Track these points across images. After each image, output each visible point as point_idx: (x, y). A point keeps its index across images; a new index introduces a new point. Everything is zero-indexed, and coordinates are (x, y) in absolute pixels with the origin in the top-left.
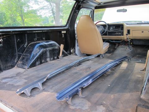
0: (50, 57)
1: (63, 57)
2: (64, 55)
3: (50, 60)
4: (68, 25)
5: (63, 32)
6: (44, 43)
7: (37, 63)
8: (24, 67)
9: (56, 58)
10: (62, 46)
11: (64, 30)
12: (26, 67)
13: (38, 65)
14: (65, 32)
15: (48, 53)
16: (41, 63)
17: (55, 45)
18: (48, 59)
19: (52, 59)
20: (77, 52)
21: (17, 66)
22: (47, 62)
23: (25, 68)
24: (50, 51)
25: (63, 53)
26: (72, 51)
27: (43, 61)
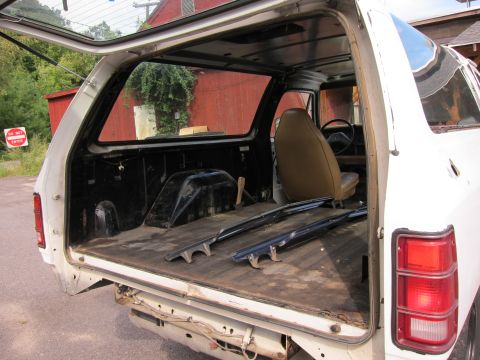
0: (216, 206)
1: (245, 206)
2: (247, 202)
3: (216, 213)
4: (253, 134)
5: (242, 149)
6: (202, 174)
7: (190, 217)
8: (163, 224)
9: (227, 207)
10: (241, 181)
11: (244, 144)
12: (168, 224)
13: (191, 221)
14: (247, 148)
15: (211, 197)
16: (197, 218)
17: (227, 179)
18: (211, 210)
19: (219, 209)
20: (276, 196)
21: (146, 223)
22: (209, 215)
23: (164, 227)
24: (215, 191)
25: (244, 197)
26: (263, 194)
27: (201, 213)
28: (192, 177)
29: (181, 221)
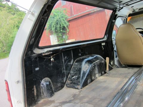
0: (99, 72)
3: (99, 76)
4: (106, 37)
5: (102, 44)
6: (90, 58)
9: (103, 72)
12: (80, 87)
13: (90, 83)
14: (104, 44)
15: (96, 69)
16: (92, 81)
18: (97, 75)
19: (100, 74)
22: (96, 78)
24: (98, 66)
25: (109, 67)
26: (112, 63)
27: (93, 78)
28: (86, 60)
29: (85, 84)
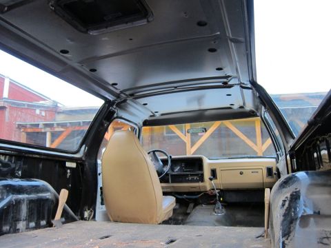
0: (29, 219)
1: (64, 223)
2: (67, 218)
5: (68, 164)
9: (43, 223)
10: (64, 194)
11: (72, 160)
14: (74, 165)
17: (47, 190)
18: (21, 225)
22: (16, 231)
25: (65, 213)
27: (6, 228)
